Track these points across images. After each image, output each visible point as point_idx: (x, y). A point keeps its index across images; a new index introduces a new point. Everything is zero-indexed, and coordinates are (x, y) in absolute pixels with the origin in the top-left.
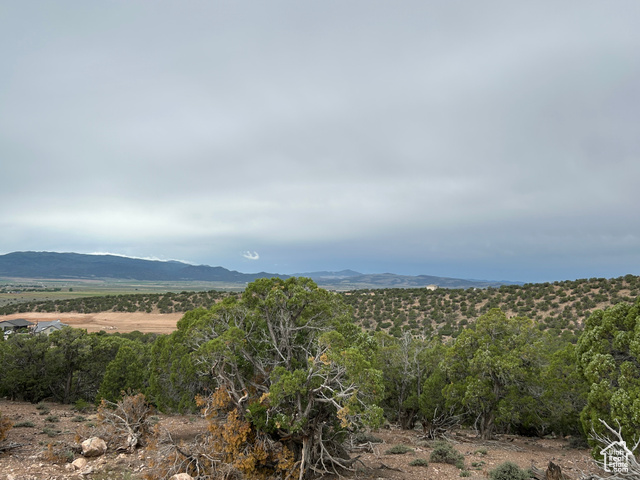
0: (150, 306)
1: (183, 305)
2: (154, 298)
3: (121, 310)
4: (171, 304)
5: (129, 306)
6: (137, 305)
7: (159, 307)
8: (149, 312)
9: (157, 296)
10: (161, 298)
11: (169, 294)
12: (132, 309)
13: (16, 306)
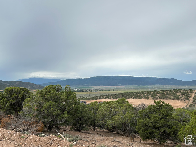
0: (148, 96)
1: (162, 96)
2: (149, 93)
3: (136, 98)
4: (157, 96)
5: (139, 96)
6: (142, 96)
7: (152, 97)
8: (148, 99)
9: (150, 92)
10: (152, 93)
11: (155, 91)
12: (140, 98)
13: (98, 97)
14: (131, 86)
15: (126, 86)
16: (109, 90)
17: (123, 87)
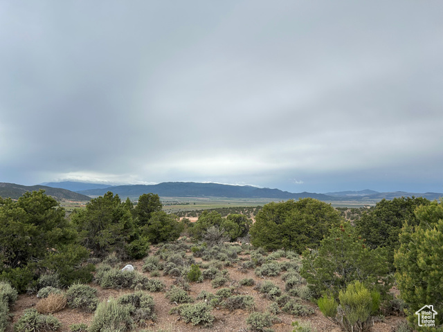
14: (218, 199)
15: (212, 197)
16: (187, 204)
17: (206, 199)
